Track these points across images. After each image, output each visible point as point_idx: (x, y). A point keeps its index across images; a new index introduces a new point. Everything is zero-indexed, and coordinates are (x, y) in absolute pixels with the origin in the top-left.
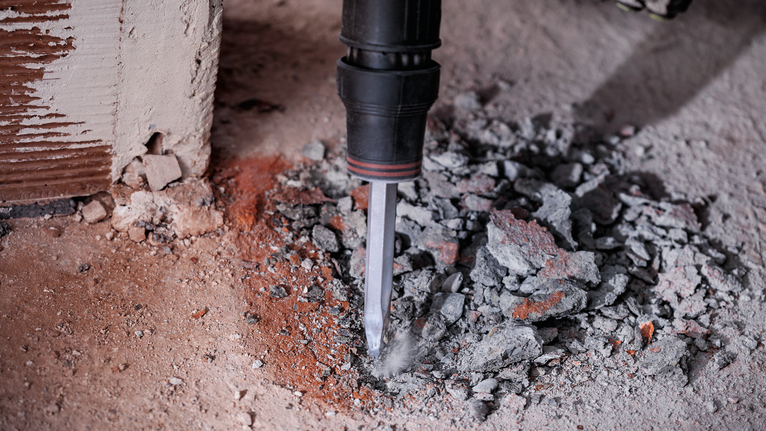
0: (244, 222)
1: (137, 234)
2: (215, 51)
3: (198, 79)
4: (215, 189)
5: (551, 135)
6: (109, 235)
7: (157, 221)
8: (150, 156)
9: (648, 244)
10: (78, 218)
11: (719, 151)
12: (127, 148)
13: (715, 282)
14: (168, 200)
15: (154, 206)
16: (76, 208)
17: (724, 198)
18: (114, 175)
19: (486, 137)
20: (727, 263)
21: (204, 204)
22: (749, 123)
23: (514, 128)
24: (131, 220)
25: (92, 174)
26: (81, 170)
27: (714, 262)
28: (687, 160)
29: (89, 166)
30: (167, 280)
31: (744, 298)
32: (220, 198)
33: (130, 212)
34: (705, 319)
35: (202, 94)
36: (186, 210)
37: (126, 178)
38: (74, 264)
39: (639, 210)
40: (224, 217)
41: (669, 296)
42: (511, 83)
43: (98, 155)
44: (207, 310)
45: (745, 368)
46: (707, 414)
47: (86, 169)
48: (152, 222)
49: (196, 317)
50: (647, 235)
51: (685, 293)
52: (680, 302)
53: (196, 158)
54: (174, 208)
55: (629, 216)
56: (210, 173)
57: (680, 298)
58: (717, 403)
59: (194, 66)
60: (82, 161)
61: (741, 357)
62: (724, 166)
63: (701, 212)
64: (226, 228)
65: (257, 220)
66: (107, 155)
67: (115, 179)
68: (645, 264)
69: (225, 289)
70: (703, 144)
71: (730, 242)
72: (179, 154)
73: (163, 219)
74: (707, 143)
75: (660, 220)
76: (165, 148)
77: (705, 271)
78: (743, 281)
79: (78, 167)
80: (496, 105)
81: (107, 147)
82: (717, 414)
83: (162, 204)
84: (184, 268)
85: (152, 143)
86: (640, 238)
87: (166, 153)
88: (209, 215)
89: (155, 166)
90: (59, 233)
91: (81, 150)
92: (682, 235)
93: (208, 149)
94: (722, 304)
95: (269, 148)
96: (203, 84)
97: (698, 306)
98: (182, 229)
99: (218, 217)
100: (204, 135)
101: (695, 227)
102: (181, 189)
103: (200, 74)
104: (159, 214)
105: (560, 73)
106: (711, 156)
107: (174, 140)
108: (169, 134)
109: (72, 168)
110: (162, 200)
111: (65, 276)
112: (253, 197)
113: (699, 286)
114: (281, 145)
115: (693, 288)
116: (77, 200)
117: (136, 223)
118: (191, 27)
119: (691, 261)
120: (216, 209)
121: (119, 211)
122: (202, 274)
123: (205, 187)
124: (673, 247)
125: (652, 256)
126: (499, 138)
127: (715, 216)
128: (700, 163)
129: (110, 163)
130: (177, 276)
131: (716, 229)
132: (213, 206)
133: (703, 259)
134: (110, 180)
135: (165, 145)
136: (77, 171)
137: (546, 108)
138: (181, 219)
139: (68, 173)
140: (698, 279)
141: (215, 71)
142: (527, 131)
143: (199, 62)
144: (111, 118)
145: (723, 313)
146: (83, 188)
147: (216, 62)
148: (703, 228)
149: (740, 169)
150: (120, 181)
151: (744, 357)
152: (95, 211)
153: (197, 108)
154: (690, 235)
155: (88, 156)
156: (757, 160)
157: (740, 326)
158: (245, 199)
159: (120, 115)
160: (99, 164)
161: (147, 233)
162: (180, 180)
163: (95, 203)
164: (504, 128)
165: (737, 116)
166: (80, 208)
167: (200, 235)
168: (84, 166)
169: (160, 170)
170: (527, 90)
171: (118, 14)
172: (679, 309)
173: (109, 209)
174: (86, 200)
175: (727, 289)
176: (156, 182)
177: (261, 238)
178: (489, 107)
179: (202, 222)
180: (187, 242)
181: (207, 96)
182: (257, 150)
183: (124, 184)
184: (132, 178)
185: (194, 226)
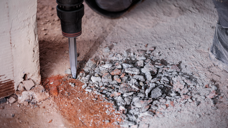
0: (55, 94)
1: (26, 104)
2: (38, 47)
3: (34, 56)
4: (44, 87)
5: (132, 54)
6: (18, 106)
7: (31, 99)
8: (25, 81)
9: (167, 77)
10: (8, 103)
11: (179, 50)
12: (18, 80)
13: (189, 84)
14: (33, 92)
15: (29, 95)
16: (6, 100)
17: (184, 61)
18: (15, 89)
19: (114, 58)
20: (190, 78)
21: (43, 91)
22: (184, 40)
23: (121, 55)
24: (24, 100)
25: (9, 90)
26: (6, 89)
27: (187, 79)
28: (171, 54)
29: (8, 87)
30: (38, 114)
31: (197, 86)
32: (47, 88)
33: (23, 98)
34: (189, 94)
35: (36, 60)
36: (38, 94)
37: (19, 89)
39: (162, 69)
40: (49, 94)
41: (177, 90)
42: (117, 43)
43: (10, 83)
44: (52, 120)
45: (204, 104)
46: (198, 118)
47: (7, 89)
48: (29, 99)
49: (50, 122)
50: (167, 75)
51: (182, 88)
52: (181, 91)
53: (37, 79)
54: (35, 94)
55: (160, 71)
56: (42, 83)
57: (181, 90)
58: (200, 115)
59: (33, 53)
60: (6, 86)
61: (202, 102)
62: (181, 53)
63: (179, 65)
64: (51, 97)
65: (58, 93)
66: (13, 83)
67: (16, 90)
68: (168, 83)
69: (55, 113)
70: (174, 48)
71: (189, 72)
72: (32, 79)
73: (32, 98)
74: (175, 48)
75: (169, 71)
76: (28, 78)
77: (185, 81)
78: (196, 81)
79: (5, 88)
80: (114, 50)
81: (12, 81)
82: (200, 118)
83: (31, 94)
84: (41, 110)
85: (25, 77)
86: (165, 76)
87: (29, 79)
88: (45, 94)
89: (27, 84)
90: (3, 108)
91: (5, 83)
92: (176, 73)
93: (40, 76)
94: (192, 89)
95: (55, 73)
96: (36, 57)
97: (186, 91)
98: (38, 99)
99: (47, 94)
100: (38, 72)
101: (179, 70)
102: (35, 89)
103: (35, 55)
104: (31, 97)
105: (129, 38)
106: (177, 51)
107: (30, 75)
108: (29, 74)
109: (3, 89)
110: (31, 93)
111: (9, 119)
112: (55, 87)
113: (185, 86)
114: (58, 72)
115: (184, 86)
116: (6, 98)
117: (25, 101)
118: (30, 42)
119: (181, 79)
120: (46, 92)
121: (20, 98)
122: (47, 111)
123: (42, 87)
124: (175, 77)
125: (170, 80)
126: (118, 58)
127: (182, 66)
128: (175, 53)
129: (14, 85)
130: (41, 113)
131: (184, 70)
132: (45, 91)
133: (184, 78)
134: (15, 90)
136: (5, 90)
137: (128, 48)
138: (37, 97)
139: (2, 90)
140: (184, 83)
141: (39, 53)
142: (125, 54)
143: (34, 51)
144: (12, 72)
145: (193, 91)
146: (7, 94)
147: (39, 51)
148: (181, 71)
149: (185, 53)
150: (17, 90)
152: (12, 100)
153: (36, 65)
154: (178, 73)
155: (7, 84)
156: (189, 50)
157: (199, 94)
158: (53, 88)
159: (14, 71)
160: (11, 86)
161: (29, 102)
162: (34, 86)
163: (12, 98)
164: (119, 55)
165: (180, 39)
166: (7, 100)
167: (44, 100)
168: (6, 87)
169: (28, 84)
170: (121, 44)
171: (10, 42)
172: (181, 93)
173: (16, 98)
174: (8, 98)
175: (193, 85)
176: (28, 88)
177: (61, 98)
179: (44, 96)
180: (41, 103)
181: (38, 61)
182: (52, 74)
183: (19, 91)
184: (21, 88)
185: (41, 98)
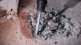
0: (21, 19)
1: (9, 19)
4: (18, 15)
5: (54, 11)
6: (6, 20)
9: (64, 22)
10: (3, 18)
13: (71, 27)
17: (72, 18)
18: (7, 13)
19: (47, 11)
20: (72, 25)
23: (50, 10)
25: (5, 13)
27: (71, 25)
28: (68, 14)
30: (12, 24)
31: (74, 28)
32: (18, 16)
34: (69, 31)
41: (66, 28)
43: (6, 11)
44: (16, 28)
48: (11, 18)
50: (64, 21)
55: (62, 19)
56: (17, 13)
58: (70, 39)
62: (72, 15)
63: (69, 19)
68: (63, 25)
69: (19, 25)
71: (72, 23)
78: (74, 27)
79: (3, 12)
82: (70, 41)
84: (14, 23)
85: (11, 10)
86: (63, 22)
90: (1, 19)
91: (4, 10)
92: (67, 22)
93: (17, 11)
95: (24, 11)
96: (17, 4)
97: (69, 29)
99: (18, 18)
101: (69, 21)
106: (71, 13)
110: (12, 16)
111: (1, 24)
121: (8, 17)
122: (16, 24)
123: (17, 15)
127: (71, 20)
130: (13, 24)
131: (71, 21)
133: (69, 24)
135: (13, 10)
137: (53, 8)
138: (14, 18)
140: (69, 26)
142: (51, 10)
143: (17, 2)
144: (7, 7)
145: (71, 30)
149: (74, 15)
151: (73, 35)
153: (16, 6)
157: (73, 31)
158: (21, 16)
162: (14, 14)
164: (49, 10)
165: (74, 9)
169: (12, 13)
170: (51, 6)
173: (6, 17)
174: (4, 16)
178: (47, 8)
180: (15, 21)
184: (9, 14)
185: (15, 19)
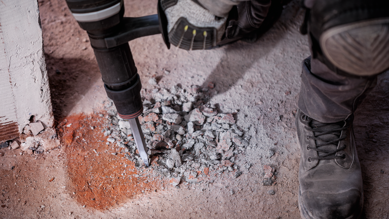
0: (68, 142)
1: (30, 152)
2: (47, 86)
3: (43, 96)
4: (57, 131)
5: (182, 91)
6: (21, 154)
7: (36, 146)
8: (31, 123)
9: (214, 131)
10: (9, 148)
11: (246, 89)
12: (22, 122)
13: (238, 144)
14: (40, 138)
15: (35, 141)
16: (9, 145)
17: (246, 108)
18: (20, 131)
19: (158, 95)
20: (242, 136)
21: (53, 138)
22: (259, 75)
23: (168, 91)
24: (27, 148)
25: (12, 132)
26: (8, 132)
27: (238, 136)
29: (10, 130)
30: (41, 168)
31: (248, 148)
32: (59, 134)
33: (27, 145)
34: (232, 159)
35: (46, 100)
36: (46, 141)
37: (25, 132)
38: (8, 166)
39: (213, 118)
40: (60, 142)
41: (221, 151)
42: (169, 72)
43: (13, 126)
44: (54, 178)
45: (246, 176)
46: (230, 196)
47: (10, 131)
48: (35, 147)
49: (50, 181)
50: (214, 128)
51: (226, 150)
52: (224, 153)
53: (49, 121)
54: (42, 141)
55: (209, 120)
56: (56, 125)
57: (224, 151)
58: (233, 191)
59: (41, 92)
60: (7, 129)
61: (245, 172)
62: (248, 95)
63: (235, 116)
64: (62, 145)
65: (73, 140)
66: (16, 125)
67: (21, 133)
68: (213, 140)
69: (61, 168)
70: (240, 86)
72: (42, 121)
73: (39, 145)
74: (242, 86)
75: (220, 121)
76: (37, 120)
77: (233, 140)
79: (7, 131)
80: (163, 82)
81: (15, 123)
82: (234, 195)
83: (38, 140)
85: (32, 119)
86: (211, 130)
87: (38, 121)
88: (55, 142)
89: (34, 127)
90: (3, 155)
91: (7, 125)
92: (227, 126)
93: (53, 117)
94: (240, 152)
95: (78, 111)
96: (46, 97)
97: (231, 154)
98: (46, 148)
99: (58, 142)
100: (50, 113)
101: (233, 122)
102: (44, 133)
103: (43, 94)
104: (37, 144)
105: (189, 64)
106: (243, 91)
107: (39, 117)
108: (37, 115)
109: (4, 131)
110: (37, 139)
111: (5, 171)
112: (71, 132)
113: (231, 146)
114: (83, 109)
115: (229, 147)
116: (9, 142)
117: (29, 148)
118: (36, 80)
119: (229, 136)
120: (58, 139)
121: (23, 145)
122: (53, 164)
123: (53, 131)
124: (224, 132)
125: (215, 136)
126: (163, 95)
127: (240, 116)
128: (238, 95)
129: (18, 128)
130: (44, 167)
131: (241, 122)
132: (56, 138)
133: (233, 135)
134: (19, 133)
135: (36, 119)
136: (6, 132)
138: (45, 145)
139: (3, 133)
140: (231, 143)
141: (49, 92)
142: (173, 91)
143: (42, 90)
144: (15, 113)
145: (240, 155)
146: (10, 137)
147: (49, 89)
148: (236, 122)
149: (254, 95)
150: (23, 133)
151: (246, 172)
152: (14, 145)
153: (45, 105)
154: (230, 125)
155: (9, 127)
156: (260, 90)
158: (69, 133)
159: (18, 112)
160: (14, 129)
161: (33, 151)
162: (44, 130)
163: (15, 142)
164: (165, 91)
165: (255, 73)
166: (10, 144)
167: (52, 149)
168: (9, 130)
169: (36, 128)
170: (175, 73)
171: (9, 80)
172: (224, 156)
173: (19, 143)
174: (12, 141)
175: (242, 146)
176: (35, 132)
177: (74, 148)
178: (160, 83)
179: (53, 144)
180: (48, 152)
181: (48, 100)
182: (74, 112)
183: (24, 134)
184: (27, 132)
185: (50, 146)
